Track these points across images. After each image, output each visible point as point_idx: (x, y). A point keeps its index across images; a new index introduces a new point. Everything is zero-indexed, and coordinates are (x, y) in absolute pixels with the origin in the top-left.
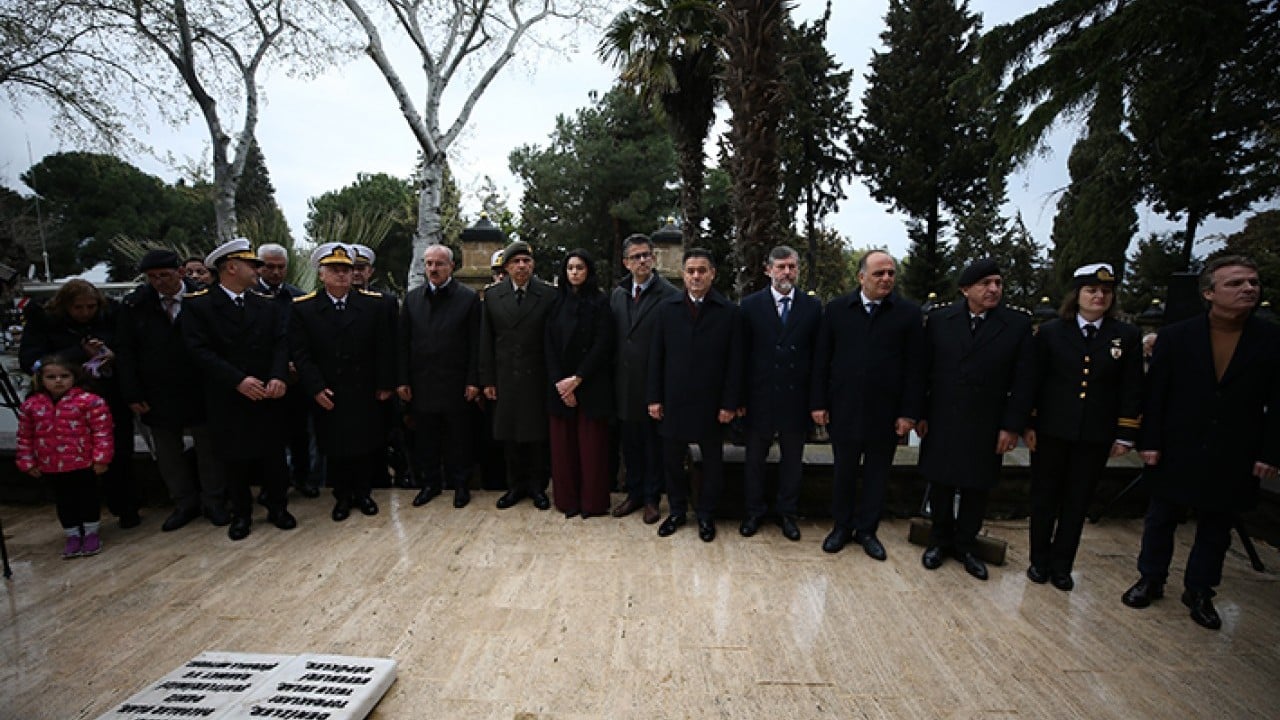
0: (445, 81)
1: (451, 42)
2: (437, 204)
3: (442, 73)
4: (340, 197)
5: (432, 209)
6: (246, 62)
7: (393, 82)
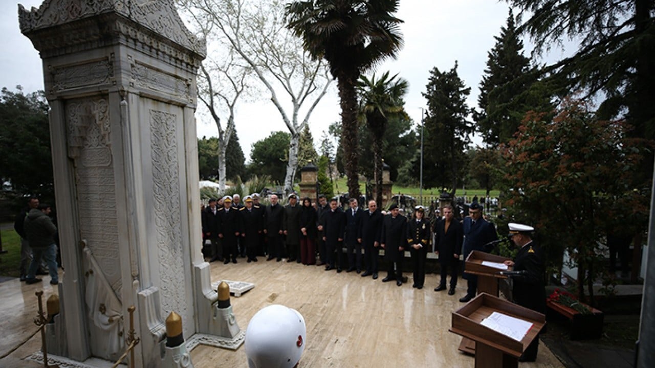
0: (300, 105)
1: (303, 89)
2: (296, 153)
3: (299, 103)
4: (264, 143)
5: (294, 156)
6: (231, 104)
7: (280, 110)
